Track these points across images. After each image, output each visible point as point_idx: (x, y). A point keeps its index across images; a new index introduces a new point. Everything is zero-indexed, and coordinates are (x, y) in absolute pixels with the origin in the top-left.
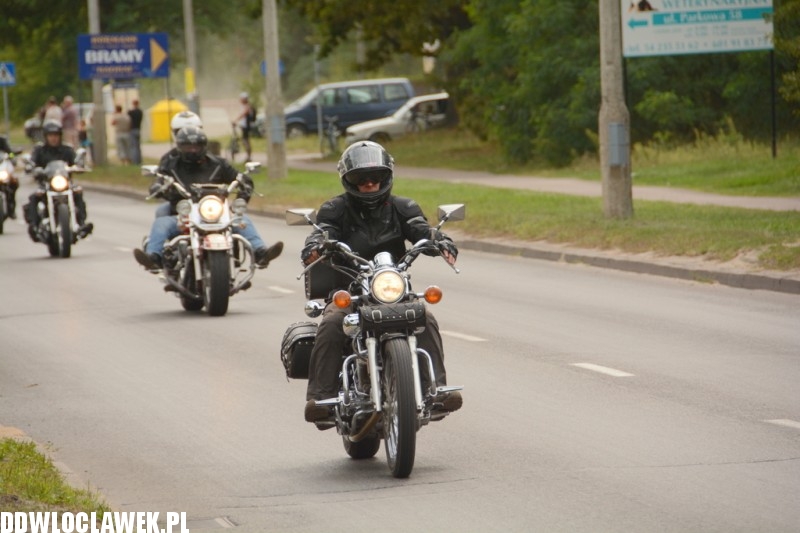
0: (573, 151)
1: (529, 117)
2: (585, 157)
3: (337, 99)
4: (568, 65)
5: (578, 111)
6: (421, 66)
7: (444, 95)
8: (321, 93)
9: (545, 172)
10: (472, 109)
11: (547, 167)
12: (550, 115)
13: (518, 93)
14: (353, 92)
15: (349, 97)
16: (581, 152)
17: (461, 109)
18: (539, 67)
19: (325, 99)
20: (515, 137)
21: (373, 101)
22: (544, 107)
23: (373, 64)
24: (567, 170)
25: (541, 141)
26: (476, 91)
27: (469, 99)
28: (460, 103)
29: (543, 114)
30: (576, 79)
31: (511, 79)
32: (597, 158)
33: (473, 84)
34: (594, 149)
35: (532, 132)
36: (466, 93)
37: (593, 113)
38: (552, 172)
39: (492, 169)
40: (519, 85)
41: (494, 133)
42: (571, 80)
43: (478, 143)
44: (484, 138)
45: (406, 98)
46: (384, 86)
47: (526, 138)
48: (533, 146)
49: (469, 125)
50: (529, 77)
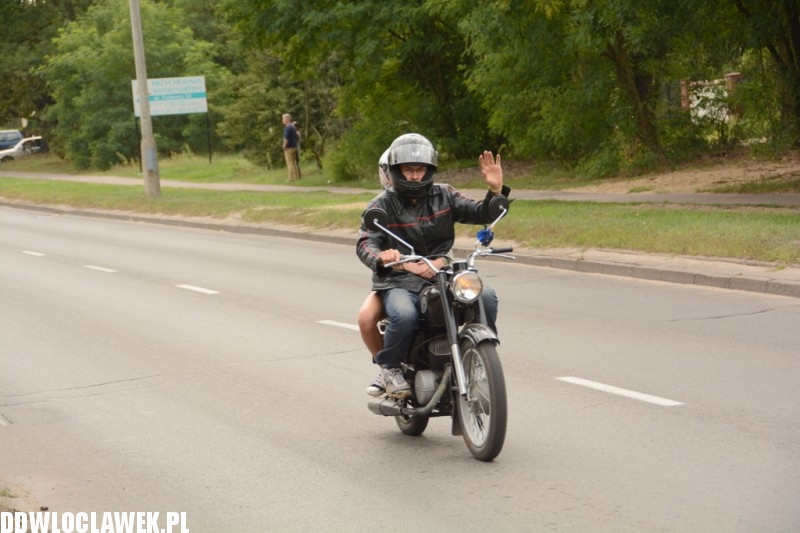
0: (111, 163)
1: (87, 146)
4: (106, 122)
5: (113, 143)
6: (21, 124)
7: (40, 137)
9: (98, 173)
10: (57, 144)
11: (98, 171)
12: (98, 145)
13: (81, 136)
16: (114, 163)
17: (50, 144)
18: (92, 122)
20: (80, 157)
22: (95, 142)
23: (2, 123)
24: (108, 172)
25: (94, 158)
26: (59, 135)
27: (54, 139)
28: (49, 140)
29: (95, 145)
30: (110, 128)
31: (77, 129)
32: (123, 166)
33: (58, 132)
34: (121, 162)
35: (89, 154)
36: (53, 136)
37: (120, 145)
38: (101, 173)
39: (70, 172)
40: (81, 132)
41: (68, 155)
42: (107, 129)
43: (59, 160)
44: (62, 157)
45: (19, 139)
46: (7, 133)
47: (86, 157)
48: (90, 161)
49: (55, 151)
50: (86, 128)
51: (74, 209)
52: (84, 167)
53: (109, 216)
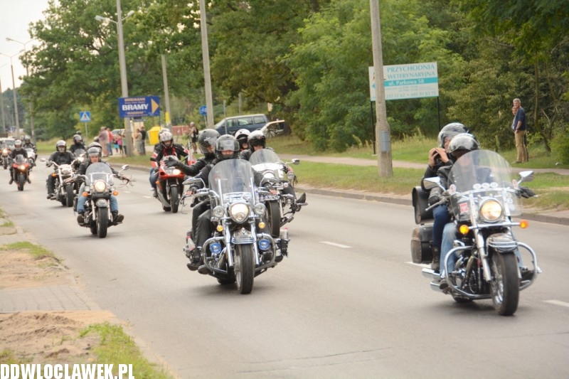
0: (347, 145)
1: (326, 129)
2: (352, 147)
3: (233, 124)
4: (343, 106)
5: (349, 126)
6: (267, 109)
7: (283, 121)
8: (226, 121)
9: (335, 155)
10: (298, 127)
11: (335, 153)
12: (336, 128)
13: (320, 119)
14: (240, 120)
15: (239, 123)
16: (350, 145)
17: (292, 127)
18: (330, 107)
19: (228, 124)
20: (319, 139)
21: (249, 124)
22: (333, 125)
23: (250, 107)
24: (344, 153)
25: (332, 141)
26: (301, 118)
27: (297, 122)
28: (292, 124)
29: (333, 128)
30: (347, 112)
31: (317, 113)
32: (358, 148)
33: (299, 115)
34: (356, 144)
35: (327, 137)
36: (294, 119)
37: (356, 128)
38: (338, 154)
39: (309, 154)
40: (321, 116)
41: (309, 137)
42: (345, 112)
43: (300, 142)
44: (303, 140)
45: (265, 123)
46: (254, 117)
47: (324, 139)
48: (328, 143)
49: (297, 134)
50: (325, 112)
51: (313, 188)
52: (322, 148)
53: (344, 195)
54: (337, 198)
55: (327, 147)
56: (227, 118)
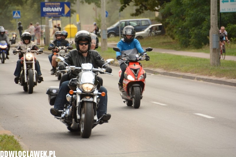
0: (203, 43)
1: (188, 31)
4: (202, 15)
5: (205, 30)
7: (161, 24)
8: (120, 23)
9: (193, 50)
10: (170, 29)
11: (194, 49)
12: (196, 31)
13: (185, 24)
14: (131, 23)
17: (166, 29)
18: (192, 15)
20: (184, 38)
21: (138, 26)
22: (193, 28)
24: (200, 50)
25: (192, 40)
26: (171, 23)
27: (169, 26)
28: (166, 27)
29: (193, 31)
31: (183, 19)
33: (170, 21)
35: (189, 37)
36: (168, 24)
38: (196, 50)
39: (176, 49)
40: (185, 21)
41: (177, 37)
43: (172, 40)
44: (174, 39)
45: (149, 25)
46: (141, 21)
47: (187, 39)
48: (190, 42)
49: (169, 34)
50: (189, 19)
51: (165, 71)
52: (186, 45)
53: (184, 77)
54: (178, 78)
55: (189, 45)
56: (121, 21)
